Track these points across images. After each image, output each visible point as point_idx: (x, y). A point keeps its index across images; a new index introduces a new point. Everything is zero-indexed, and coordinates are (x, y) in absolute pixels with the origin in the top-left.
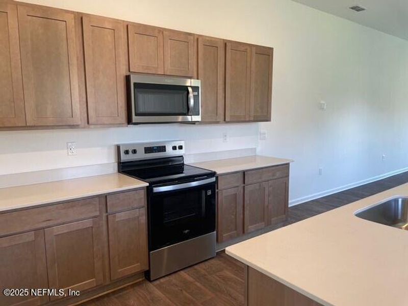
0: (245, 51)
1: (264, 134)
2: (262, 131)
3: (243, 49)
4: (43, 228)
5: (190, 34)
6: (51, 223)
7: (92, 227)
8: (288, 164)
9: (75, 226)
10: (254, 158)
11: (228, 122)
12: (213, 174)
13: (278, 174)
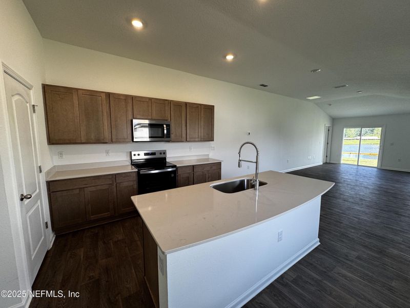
0: (198, 107)
1: (214, 147)
2: (212, 146)
3: (195, 106)
4: (84, 188)
5: (166, 100)
6: (87, 186)
7: (108, 189)
8: (221, 163)
9: (99, 188)
10: (208, 159)
11: (189, 141)
12: (174, 166)
13: (214, 168)
